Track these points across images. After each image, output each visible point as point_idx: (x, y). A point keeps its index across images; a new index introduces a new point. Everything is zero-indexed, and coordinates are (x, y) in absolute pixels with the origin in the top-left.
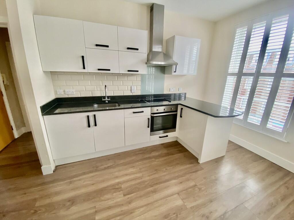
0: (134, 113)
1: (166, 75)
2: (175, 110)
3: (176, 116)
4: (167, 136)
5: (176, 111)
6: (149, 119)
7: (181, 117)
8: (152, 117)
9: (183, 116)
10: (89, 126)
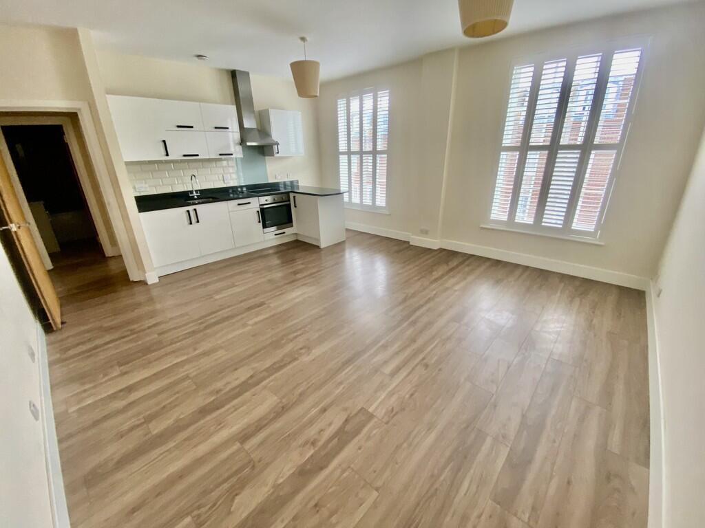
0: (239, 204)
1: (267, 158)
2: (287, 199)
3: (289, 207)
4: (284, 233)
5: (289, 201)
6: (258, 212)
7: (295, 207)
8: (261, 209)
9: (297, 205)
10: (191, 223)
